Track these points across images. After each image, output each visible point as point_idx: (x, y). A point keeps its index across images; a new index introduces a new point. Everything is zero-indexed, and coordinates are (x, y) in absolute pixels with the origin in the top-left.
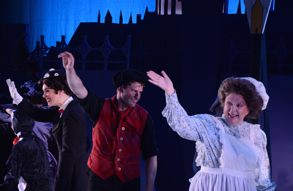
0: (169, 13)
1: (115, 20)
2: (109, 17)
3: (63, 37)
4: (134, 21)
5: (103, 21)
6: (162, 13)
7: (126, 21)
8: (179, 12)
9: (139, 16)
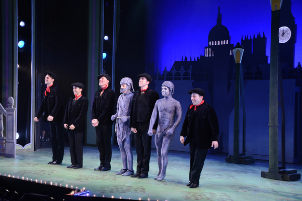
0: (210, 56)
1: (189, 60)
2: (186, 58)
4: (196, 60)
5: (184, 60)
6: (207, 56)
7: (193, 60)
9: (198, 58)
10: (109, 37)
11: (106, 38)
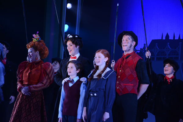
1: (171, 38)
5: (164, 38)
7: (177, 38)
11: (69, 6)
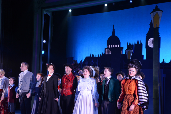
0: (108, 54)
1: (95, 56)
2: (93, 55)
3: (82, 60)
4: (99, 56)
5: (91, 56)
6: (106, 54)
8: (110, 54)
10: (46, 41)
11: (44, 41)
